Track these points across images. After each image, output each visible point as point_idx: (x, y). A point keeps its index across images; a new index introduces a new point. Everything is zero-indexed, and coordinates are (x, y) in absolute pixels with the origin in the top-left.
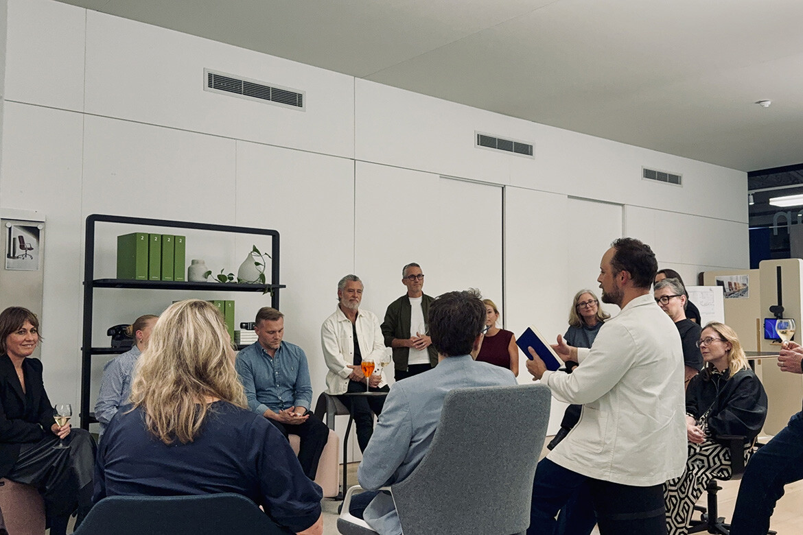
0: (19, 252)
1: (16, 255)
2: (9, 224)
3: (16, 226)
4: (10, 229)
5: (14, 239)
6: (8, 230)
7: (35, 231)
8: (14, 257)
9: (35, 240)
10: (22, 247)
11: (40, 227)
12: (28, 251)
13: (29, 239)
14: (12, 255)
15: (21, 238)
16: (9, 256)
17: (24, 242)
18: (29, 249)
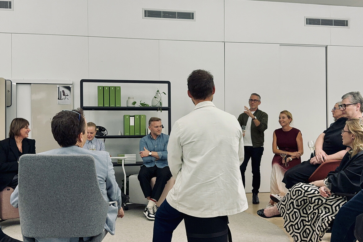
0: (63, 97)
1: (62, 98)
2: (58, 86)
3: (61, 87)
4: (59, 87)
5: (61, 92)
6: (58, 88)
7: (69, 88)
8: (61, 99)
9: (69, 92)
10: (64, 95)
11: (70, 86)
12: (66, 96)
13: (67, 91)
14: (60, 98)
15: (63, 91)
16: (59, 99)
17: (64, 93)
18: (67, 96)
